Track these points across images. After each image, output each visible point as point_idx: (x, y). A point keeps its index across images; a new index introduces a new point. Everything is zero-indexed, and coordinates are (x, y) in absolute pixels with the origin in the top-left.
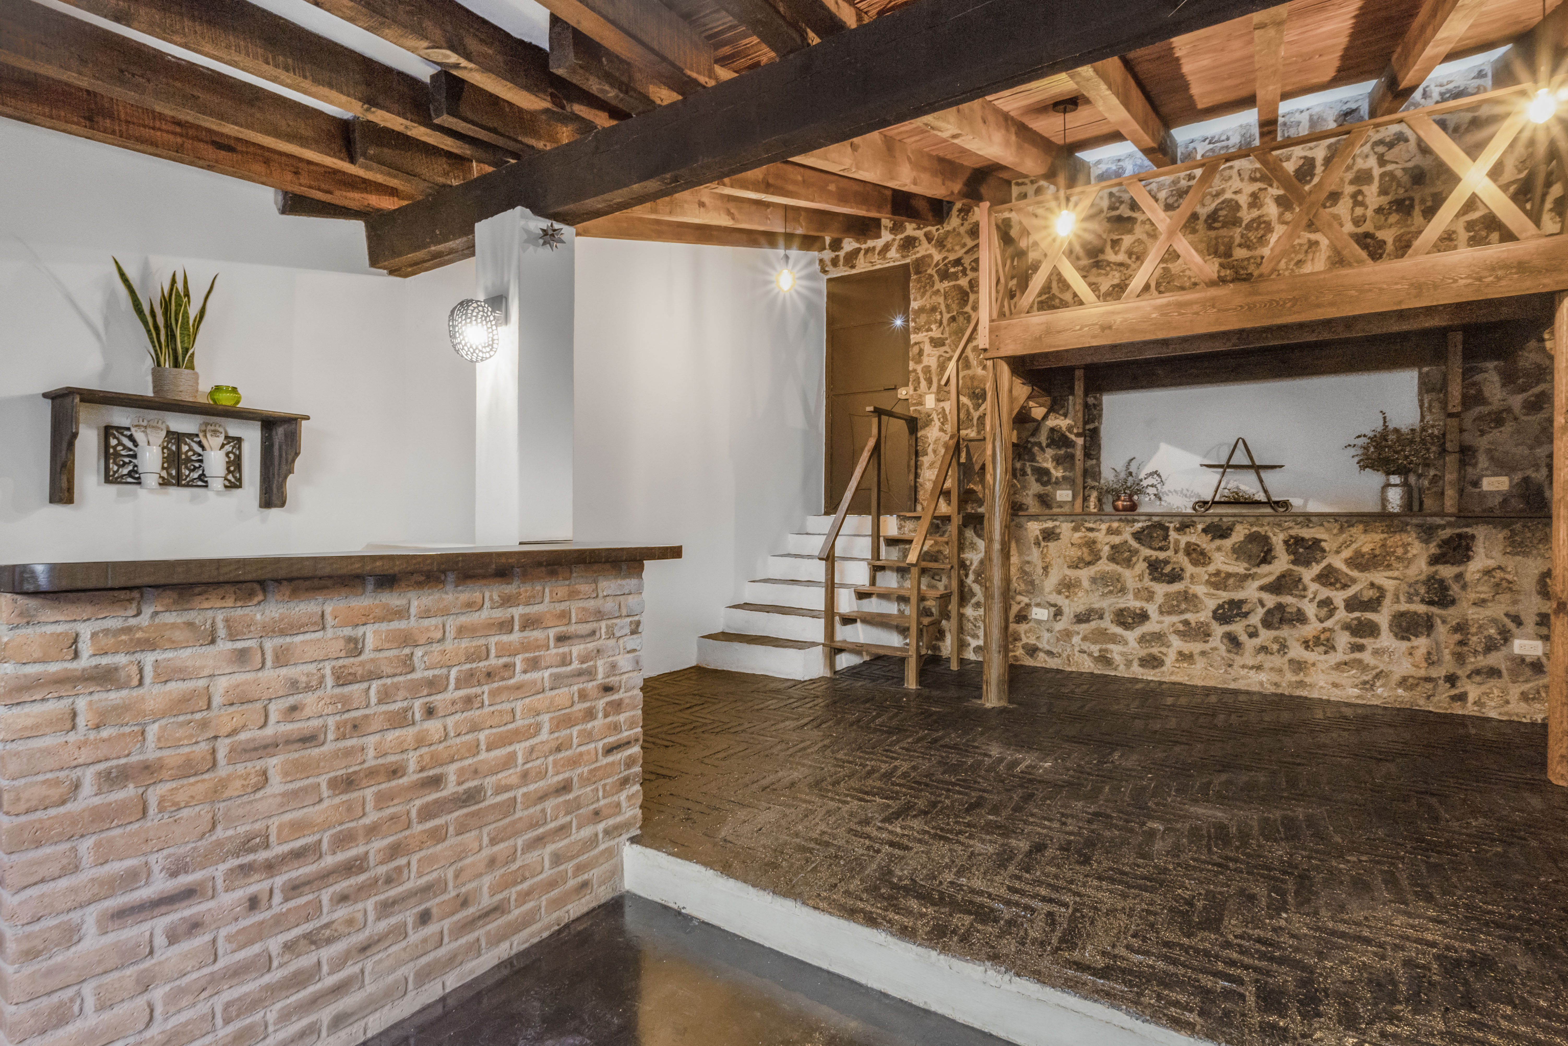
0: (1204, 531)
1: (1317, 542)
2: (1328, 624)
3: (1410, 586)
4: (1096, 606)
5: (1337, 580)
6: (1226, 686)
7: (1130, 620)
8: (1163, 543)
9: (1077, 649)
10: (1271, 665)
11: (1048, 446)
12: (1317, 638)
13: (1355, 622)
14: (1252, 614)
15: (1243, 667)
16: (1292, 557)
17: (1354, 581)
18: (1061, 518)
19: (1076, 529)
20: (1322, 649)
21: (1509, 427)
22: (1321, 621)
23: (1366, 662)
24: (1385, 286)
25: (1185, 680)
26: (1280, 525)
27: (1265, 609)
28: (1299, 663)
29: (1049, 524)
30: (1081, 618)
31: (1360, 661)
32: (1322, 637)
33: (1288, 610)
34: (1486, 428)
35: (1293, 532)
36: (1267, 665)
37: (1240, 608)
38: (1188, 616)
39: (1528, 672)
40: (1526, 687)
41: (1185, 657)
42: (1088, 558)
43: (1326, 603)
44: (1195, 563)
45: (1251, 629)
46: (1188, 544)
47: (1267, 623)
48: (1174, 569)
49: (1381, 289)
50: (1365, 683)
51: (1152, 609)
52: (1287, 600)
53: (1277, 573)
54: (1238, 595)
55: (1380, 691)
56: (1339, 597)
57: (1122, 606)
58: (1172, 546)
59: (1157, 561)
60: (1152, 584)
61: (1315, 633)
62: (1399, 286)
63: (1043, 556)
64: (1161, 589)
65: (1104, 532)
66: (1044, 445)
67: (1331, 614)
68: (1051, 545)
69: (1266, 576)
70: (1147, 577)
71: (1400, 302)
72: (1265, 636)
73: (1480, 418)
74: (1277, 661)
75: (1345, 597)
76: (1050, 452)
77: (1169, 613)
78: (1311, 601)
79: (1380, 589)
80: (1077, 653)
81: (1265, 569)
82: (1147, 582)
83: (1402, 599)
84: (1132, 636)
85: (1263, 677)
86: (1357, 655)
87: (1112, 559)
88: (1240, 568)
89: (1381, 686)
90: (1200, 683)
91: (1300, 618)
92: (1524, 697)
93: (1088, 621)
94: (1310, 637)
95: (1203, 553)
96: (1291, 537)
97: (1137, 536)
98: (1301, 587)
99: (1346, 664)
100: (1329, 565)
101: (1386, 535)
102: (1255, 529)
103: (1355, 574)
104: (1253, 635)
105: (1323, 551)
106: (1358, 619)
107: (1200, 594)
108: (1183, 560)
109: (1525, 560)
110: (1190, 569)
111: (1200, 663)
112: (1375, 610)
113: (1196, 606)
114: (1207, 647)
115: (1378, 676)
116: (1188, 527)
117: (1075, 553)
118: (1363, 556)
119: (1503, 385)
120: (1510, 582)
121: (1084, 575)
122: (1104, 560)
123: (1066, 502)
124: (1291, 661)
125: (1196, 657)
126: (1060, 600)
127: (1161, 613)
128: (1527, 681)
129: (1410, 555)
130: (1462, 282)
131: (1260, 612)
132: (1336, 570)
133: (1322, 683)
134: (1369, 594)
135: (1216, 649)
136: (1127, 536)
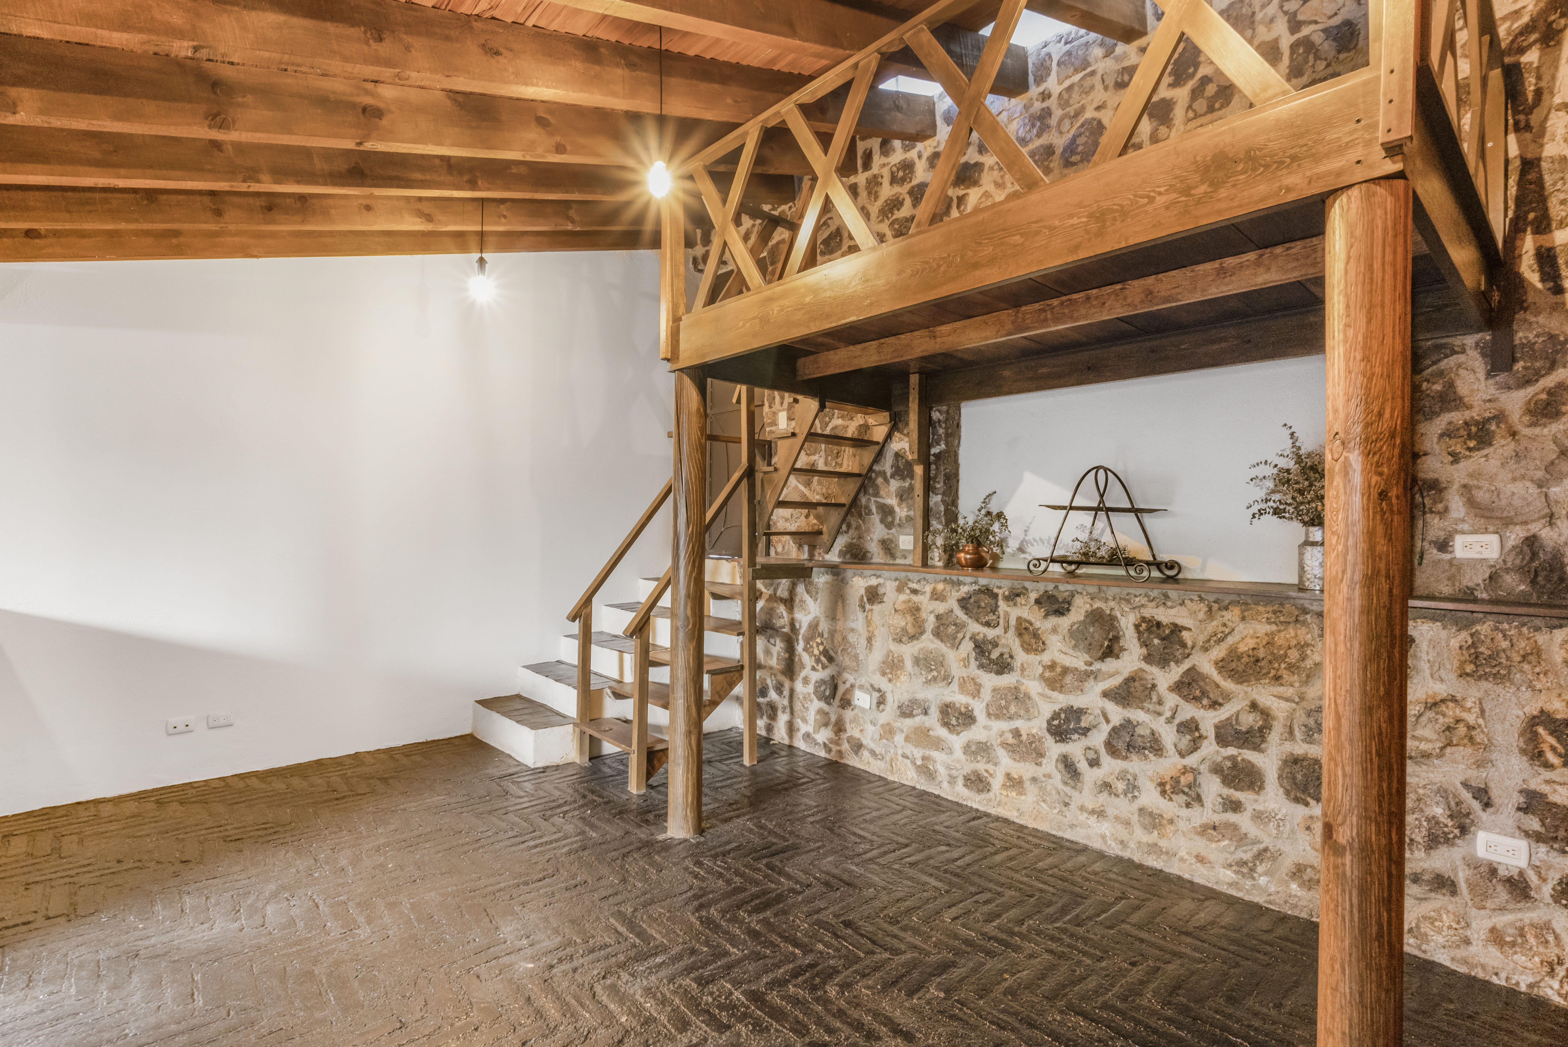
0: (1038, 602)
1: (1177, 629)
2: (1191, 760)
3: (1309, 715)
4: (920, 696)
5: (1204, 693)
6: (1059, 834)
7: (954, 722)
8: (991, 617)
9: (900, 752)
10: (1116, 812)
11: (892, 476)
12: (1176, 781)
13: (1229, 764)
14: (1095, 731)
15: (1082, 808)
16: (1144, 651)
17: (1228, 697)
18: (886, 574)
19: (900, 590)
20: (1182, 798)
21: (1503, 446)
22: (1182, 755)
23: (1244, 830)
24: (1057, 223)
25: (1011, 814)
26: (1128, 601)
27: (1110, 726)
28: (1151, 814)
29: (874, 582)
30: (906, 711)
31: (1235, 827)
32: (1183, 780)
33: (1140, 731)
34: (1458, 449)
35: (1147, 613)
36: (1110, 812)
37: (1079, 720)
38: (1018, 723)
39: (1503, 895)
40: (1502, 920)
41: (1014, 783)
42: (911, 630)
43: (1189, 727)
44: (1028, 648)
45: (1091, 755)
46: (1019, 619)
47: (1111, 749)
48: (1002, 655)
49: (1051, 228)
50: (1242, 863)
51: (979, 708)
52: (1137, 715)
53: (1126, 674)
54: (1077, 701)
55: (1263, 881)
56: (1209, 720)
57: (948, 699)
58: (1001, 621)
59: (985, 641)
60: (980, 672)
61: (1174, 773)
62: (1075, 221)
63: (869, 622)
64: (990, 681)
65: (928, 595)
66: (888, 475)
67: (1195, 746)
68: (876, 607)
69: (1111, 676)
70: (973, 664)
71: (1077, 248)
72: (1110, 766)
74: (1121, 806)
75: (1216, 720)
76: (895, 484)
77: (997, 717)
78: (1169, 721)
79: (1266, 714)
80: (900, 758)
81: (1110, 664)
82: (973, 669)
83: (1298, 734)
84: (957, 741)
85: (1105, 827)
86: (1231, 817)
87: (937, 634)
88: (1077, 660)
89: (1266, 873)
90: (1031, 824)
91: (1155, 746)
92: (1496, 937)
93: (910, 715)
94: (1167, 778)
95: (1036, 635)
96: (1144, 619)
97: (964, 603)
98: (1155, 698)
99: (1214, 828)
100: (1193, 669)
101: (1274, 628)
102: (1098, 604)
103: (1228, 685)
104: (1094, 763)
105: (1184, 645)
106: (1233, 758)
107: (1033, 694)
108: (1011, 642)
109: (1499, 689)
110: (1021, 657)
111: (1031, 795)
112: (1257, 748)
113: (1027, 711)
114: (1039, 772)
115: (1261, 855)
116: (1018, 595)
117: (900, 622)
118: (1239, 658)
119: (1489, 375)
120: (1471, 728)
121: (908, 651)
122: (928, 635)
123: (909, 551)
124: (1141, 810)
125: (1027, 784)
126: (883, 683)
127: (989, 715)
128: (1502, 909)
129: (1309, 663)
130: (1160, 200)
131: (1105, 729)
132: (1204, 677)
133: (1183, 853)
134: (1249, 720)
135: (1048, 776)
136: (952, 603)
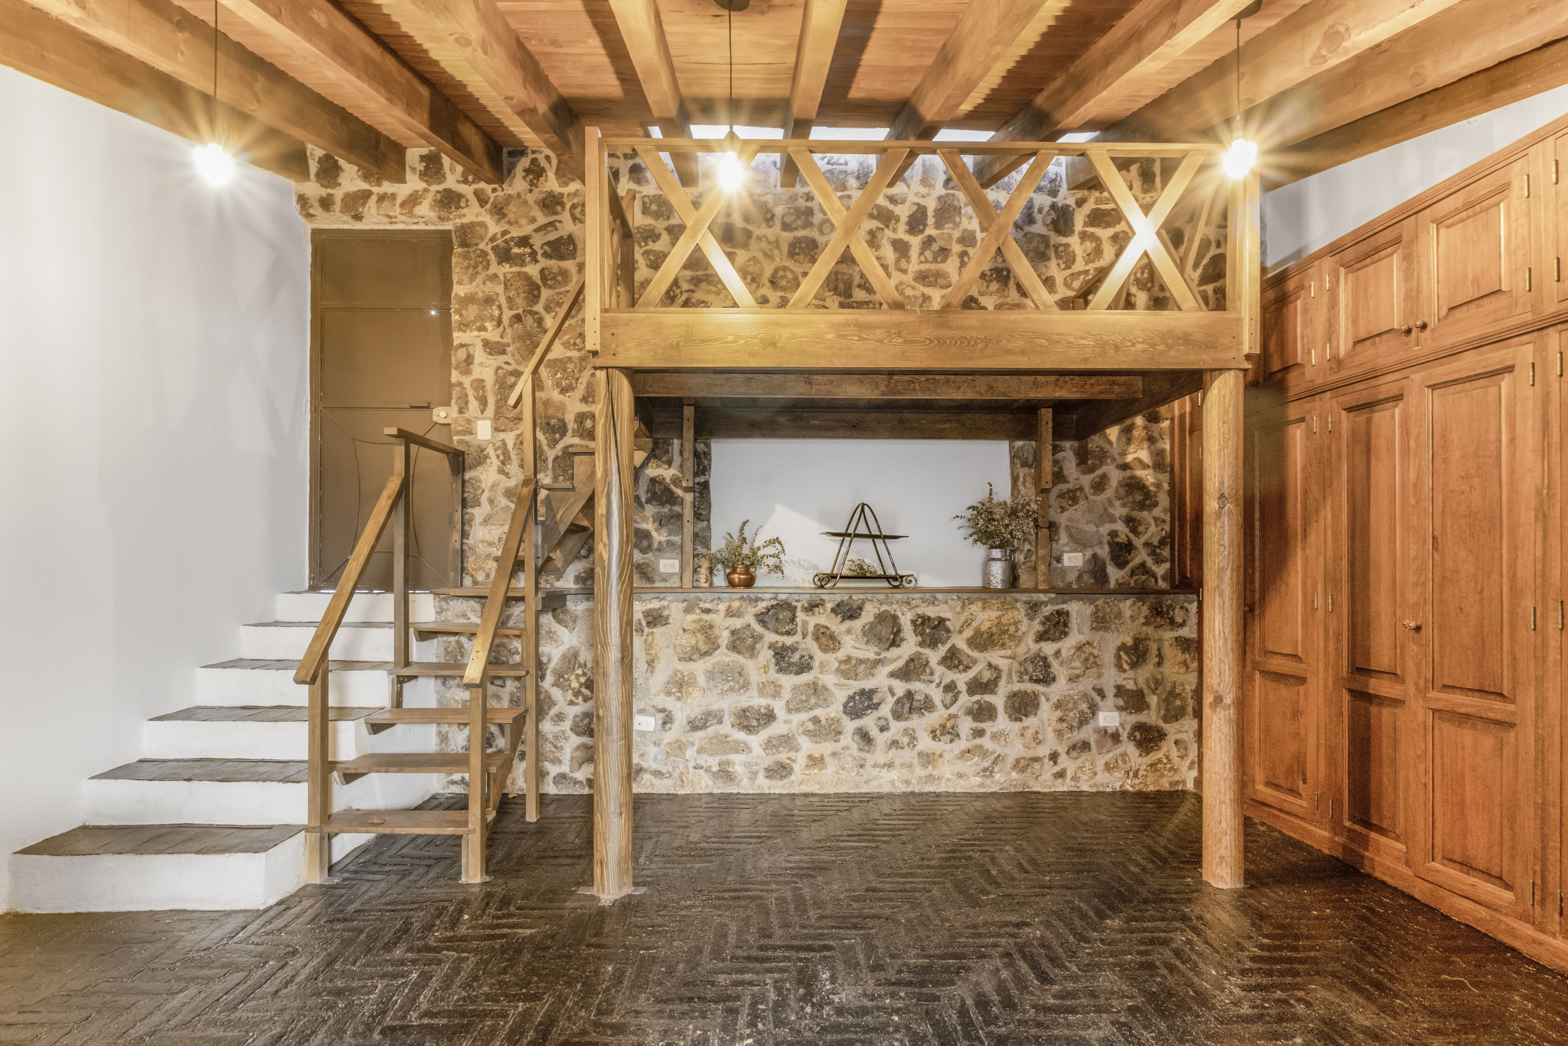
0: (833, 610)
1: (942, 621)
2: (953, 710)
3: (1021, 664)
4: (714, 708)
5: (960, 662)
6: (857, 791)
7: (755, 723)
8: (791, 626)
9: (691, 764)
10: (901, 761)
11: (648, 501)
12: (944, 726)
13: (976, 706)
14: (883, 705)
15: (875, 766)
16: (919, 638)
17: (975, 662)
18: (670, 597)
19: (688, 610)
20: (948, 737)
21: (1082, 505)
22: (947, 707)
23: (986, 747)
25: (816, 789)
26: (908, 603)
27: (895, 698)
28: (928, 755)
29: (655, 605)
30: (695, 726)
31: (980, 747)
32: (948, 725)
33: (917, 697)
34: (1064, 505)
35: (920, 611)
36: (897, 762)
37: (870, 698)
38: (818, 712)
39: (1110, 742)
40: (1108, 757)
41: (816, 762)
42: (703, 647)
43: (950, 688)
44: (825, 649)
45: (883, 722)
46: (817, 626)
47: (898, 715)
48: (803, 657)
50: (985, 770)
51: (779, 707)
52: (916, 686)
53: (906, 658)
54: (868, 684)
55: (997, 776)
56: (962, 679)
57: (745, 705)
58: (799, 629)
59: (784, 648)
60: (779, 676)
61: (942, 721)
63: (648, 646)
64: (788, 681)
65: (722, 613)
66: (643, 499)
67: (955, 700)
68: (658, 631)
69: (896, 660)
70: (773, 668)
72: (896, 726)
73: (1061, 496)
74: (907, 755)
75: (967, 679)
77: (798, 710)
78: (938, 685)
79: (996, 669)
80: (691, 770)
81: (894, 652)
82: (773, 674)
83: (1015, 678)
84: (755, 741)
85: (894, 775)
86: (978, 741)
87: (733, 647)
88: (870, 652)
89: (999, 771)
90: (832, 791)
91: (928, 705)
92: (1108, 767)
93: (704, 727)
94: (937, 726)
95: (832, 637)
96: (919, 616)
97: (761, 618)
98: (928, 671)
99: (969, 751)
100: (953, 646)
101: (1000, 613)
102: (884, 608)
103: (975, 654)
104: (884, 728)
105: (948, 631)
106: (978, 702)
107: (830, 686)
108: (810, 645)
109: (1106, 635)
110: (819, 656)
111: (832, 766)
112: (992, 692)
113: (825, 700)
114: (838, 747)
115: (995, 762)
116: (817, 606)
117: (687, 641)
118: (982, 635)
119: (1078, 465)
120: (1095, 657)
121: (700, 668)
122: (723, 649)
123: (673, 574)
124: (920, 754)
125: (827, 759)
126: (670, 703)
127: (789, 711)
128: (1109, 751)
129: (1020, 633)
131: (890, 701)
132: (960, 651)
133: (948, 776)
134: (987, 675)
135: (847, 748)
136: (749, 618)
